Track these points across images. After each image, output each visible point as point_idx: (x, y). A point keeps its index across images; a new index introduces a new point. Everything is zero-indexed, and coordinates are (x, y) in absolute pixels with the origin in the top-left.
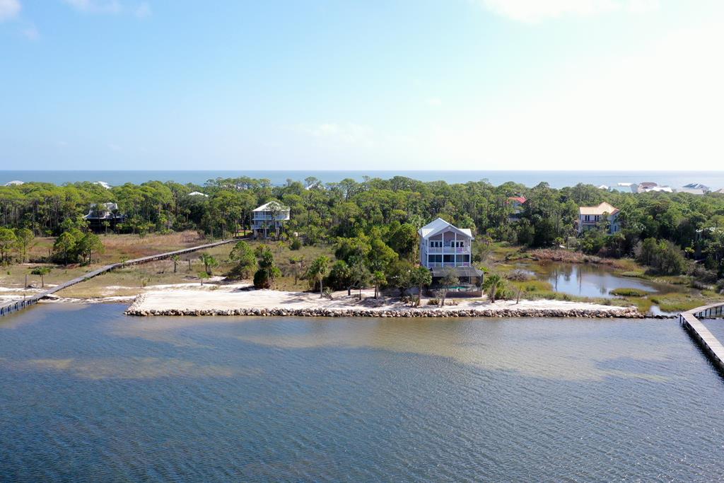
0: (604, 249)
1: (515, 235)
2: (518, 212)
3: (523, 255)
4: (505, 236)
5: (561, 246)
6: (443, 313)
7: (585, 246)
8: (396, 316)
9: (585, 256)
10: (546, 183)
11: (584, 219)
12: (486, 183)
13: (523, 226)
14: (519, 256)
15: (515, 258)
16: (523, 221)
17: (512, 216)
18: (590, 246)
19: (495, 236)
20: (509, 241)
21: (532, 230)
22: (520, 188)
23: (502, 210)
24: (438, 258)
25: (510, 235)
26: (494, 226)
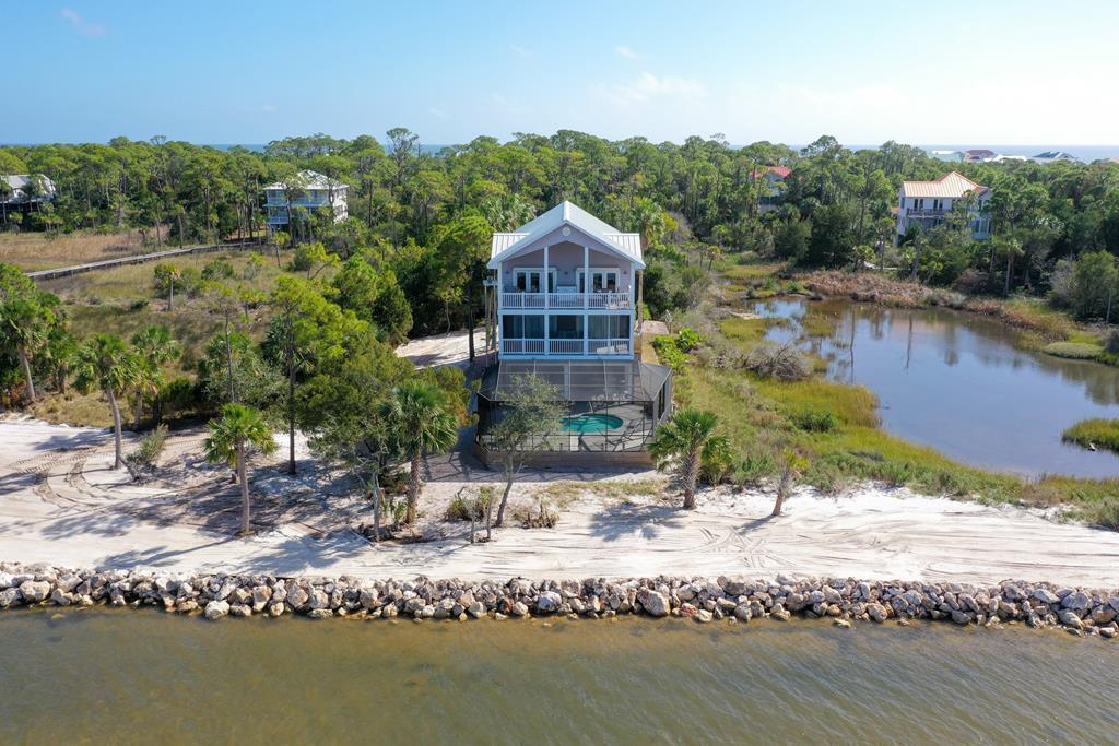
0: (971, 274)
1: (770, 239)
2: (775, 193)
3: (787, 285)
4: (750, 240)
5: (868, 265)
6: (468, 599)
7: (924, 267)
8: (267, 609)
9: (928, 292)
10: (831, 138)
11: (912, 207)
12: (721, 141)
13: (786, 221)
14: (778, 288)
15: (768, 293)
16: (786, 210)
17: (765, 200)
18: (937, 267)
19: (730, 239)
20: (757, 251)
21: (806, 229)
22: (780, 152)
23: (747, 188)
24: (534, 326)
25: (760, 237)
26: (729, 219)
